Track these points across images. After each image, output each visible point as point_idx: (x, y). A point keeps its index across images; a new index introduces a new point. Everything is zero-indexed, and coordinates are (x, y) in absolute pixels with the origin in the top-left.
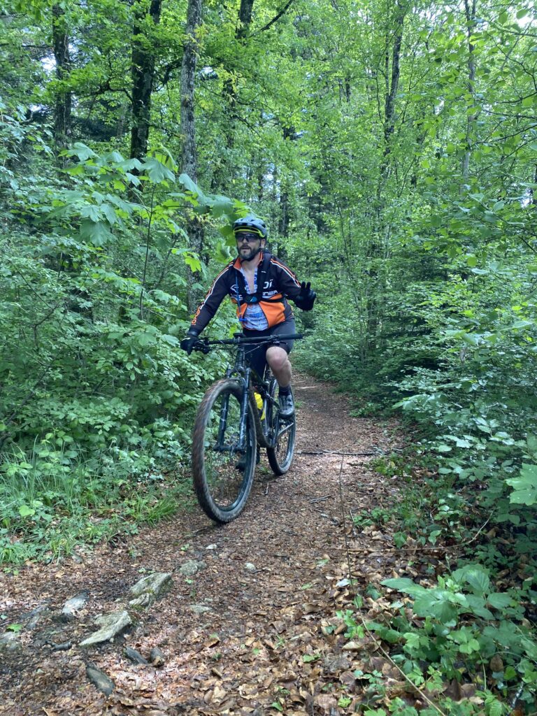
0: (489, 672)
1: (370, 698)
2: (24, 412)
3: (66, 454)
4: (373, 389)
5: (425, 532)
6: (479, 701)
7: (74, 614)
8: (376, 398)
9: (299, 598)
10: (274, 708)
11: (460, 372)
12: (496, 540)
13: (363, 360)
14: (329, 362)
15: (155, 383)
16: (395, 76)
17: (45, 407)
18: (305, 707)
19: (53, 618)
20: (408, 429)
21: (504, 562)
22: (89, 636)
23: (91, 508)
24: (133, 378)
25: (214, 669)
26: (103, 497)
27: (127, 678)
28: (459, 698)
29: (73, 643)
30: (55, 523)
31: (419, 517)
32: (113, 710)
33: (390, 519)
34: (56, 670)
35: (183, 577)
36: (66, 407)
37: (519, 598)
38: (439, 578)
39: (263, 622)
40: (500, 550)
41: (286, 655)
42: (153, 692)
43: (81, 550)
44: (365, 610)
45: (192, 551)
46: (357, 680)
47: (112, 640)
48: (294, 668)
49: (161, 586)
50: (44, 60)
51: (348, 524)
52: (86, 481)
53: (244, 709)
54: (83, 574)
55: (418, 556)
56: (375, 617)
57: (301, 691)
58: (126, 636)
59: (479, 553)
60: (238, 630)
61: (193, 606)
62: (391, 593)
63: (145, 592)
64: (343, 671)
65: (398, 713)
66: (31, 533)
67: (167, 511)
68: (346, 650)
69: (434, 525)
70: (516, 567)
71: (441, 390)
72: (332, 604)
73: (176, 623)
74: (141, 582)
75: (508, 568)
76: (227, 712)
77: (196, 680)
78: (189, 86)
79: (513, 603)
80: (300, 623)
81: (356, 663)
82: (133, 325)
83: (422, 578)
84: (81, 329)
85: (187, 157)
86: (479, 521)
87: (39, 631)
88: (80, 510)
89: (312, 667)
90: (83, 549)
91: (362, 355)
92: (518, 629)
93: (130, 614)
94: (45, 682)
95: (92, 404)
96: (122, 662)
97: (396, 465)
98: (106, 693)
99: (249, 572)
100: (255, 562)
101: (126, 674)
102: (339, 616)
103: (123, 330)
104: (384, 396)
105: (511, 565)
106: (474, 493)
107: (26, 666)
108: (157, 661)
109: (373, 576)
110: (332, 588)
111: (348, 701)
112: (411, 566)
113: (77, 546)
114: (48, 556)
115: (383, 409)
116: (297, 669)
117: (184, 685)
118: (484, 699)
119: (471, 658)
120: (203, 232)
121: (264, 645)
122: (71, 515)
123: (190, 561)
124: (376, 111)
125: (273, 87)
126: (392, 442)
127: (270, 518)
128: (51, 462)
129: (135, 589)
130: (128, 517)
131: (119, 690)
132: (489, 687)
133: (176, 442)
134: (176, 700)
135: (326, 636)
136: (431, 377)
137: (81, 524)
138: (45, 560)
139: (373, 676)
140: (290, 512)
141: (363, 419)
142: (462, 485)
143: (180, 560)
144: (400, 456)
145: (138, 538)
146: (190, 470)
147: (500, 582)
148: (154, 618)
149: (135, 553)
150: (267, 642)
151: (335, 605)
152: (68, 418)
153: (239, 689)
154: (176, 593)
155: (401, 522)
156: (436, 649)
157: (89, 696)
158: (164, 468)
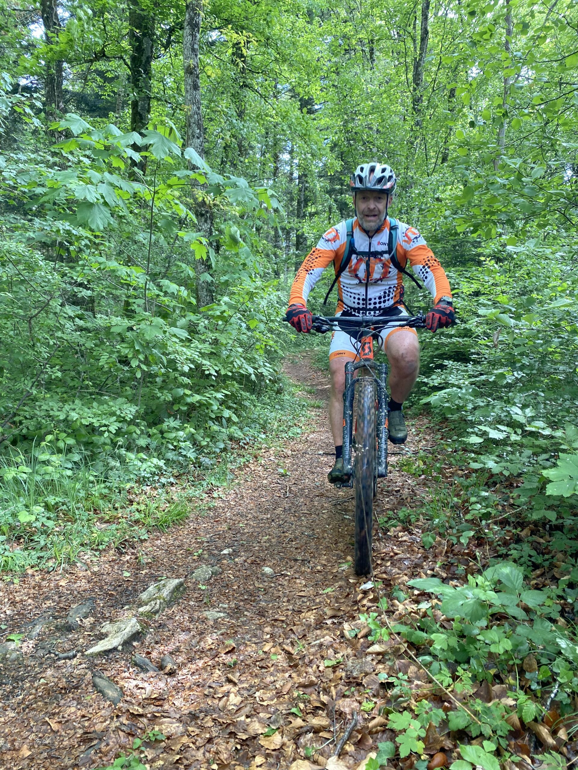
0: (522, 672)
1: (395, 701)
2: (22, 413)
3: (68, 457)
5: (455, 532)
6: (512, 703)
7: (79, 622)
9: (320, 602)
10: (293, 714)
11: (494, 365)
12: (530, 539)
15: (164, 381)
16: (424, 38)
17: (45, 407)
18: (326, 712)
19: (56, 627)
20: (438, 427)
21: (539, 560)
22: (96, 644)
23: (97, 514)
24: (139, 375)
25: (230, 676)
26: (110, 502)
27: (136, 686)
28: (490, 700)
29: (78, 651)
30: (57, 529)
31: (449, 517)
32: (121, 719)
33: (418, 520)
34: (60, 679)
35: (197, 583)
36: (67, 407)
37: (555, 597)
38: (470, 577)
39: (281, 627)
40: (535, 549)
41: (307, 660)
42: (164, 700)
43: (86, 557)
44: (390, 612)
45: (206, 556)
46: (382, 684)
47: (120, 648)
48: (315, 672)
49: (173, 592)
50: (32, 27)
52: (91, 485)
53: (261, 715)
54: (89, 582)
55: (448, 557)
56: (401, 620)
57: (321, 696)
58: (135, 644)
59: (512, 552)
60: (255, 636)
61: (207, 613)
62: (418, 595)
63: (156, 599)
64: (367, 674)
65: (425, 715)
66: (32, 540)
67: (179, 515)
68: (370, 653)
69: (465, 524)
70: (552, 566)
71: (472, 383)
72: (356, 608)
73: (189, 630)
74: (151, 589)
75: (543, 566)
76: (243, 718)
77: (210, 687)
78: (193, 50)
79: (548, 602)
80: (321, 628)
81: (381, 666)
82: (138, 318)
83: (452, 579)
84: (81, 323)
85: (193, 131)
86: (513, 520)
87: (41, 640)
88: (85, 516)
89: (334, 672)
90: (88, 555)
92: (554, 628)
93: (139, 622)
94: (48, 691)
95: (95, 404)
96: (131, 670)
97: (425, 463)
98: (114, 702)
99: (267, 577)
100: (272, 567)
101: (135, 683)
102: (362, 619)
103: (126, 323)
105: (547, 564)
106: (508, 491)
107: (28, 677)
108: (168, 668)
109: (399, 578)
110: (356, 591)
111: (372, 705)
112: (440, 567)
113: (82, 553)
114: (50, 564)
115: (411, 406)
116: (318, 674)
117: (197, 692)
118: (516, 700)
119: (503, 657)
120: (212, 214)
121: (283, 650)
122: (75, 521)
123: (204, 566)
124: (403, 78)
125: (288, 52)
126: (420, 441)
127: (289, 520)
128: (52, 466)
129: (144, 596)
130: (137, 522)
131: (128, 699)
132: (522, 688)
133: (188, 443)
134: (189, 708)
135: (348, 640)
136: (463, 371)
137: (85, 530)
138: (48, 568)
139: (398, 678)
140: (311, 514)
142: (495, 484)
143: (193, 565)
144: (429, 455)
145: (147, 544)
146: (203, 472)
147: (535, 582)
148: (165, 625)
149: (145, 560)
150: (286, 647)
151: (358, 609)
152: (69, 418)
153: (256, 695)
154: (189, 600)
155: (430, 522)
156: (465, 650)
157: (95, 705)
158: (175, 471)
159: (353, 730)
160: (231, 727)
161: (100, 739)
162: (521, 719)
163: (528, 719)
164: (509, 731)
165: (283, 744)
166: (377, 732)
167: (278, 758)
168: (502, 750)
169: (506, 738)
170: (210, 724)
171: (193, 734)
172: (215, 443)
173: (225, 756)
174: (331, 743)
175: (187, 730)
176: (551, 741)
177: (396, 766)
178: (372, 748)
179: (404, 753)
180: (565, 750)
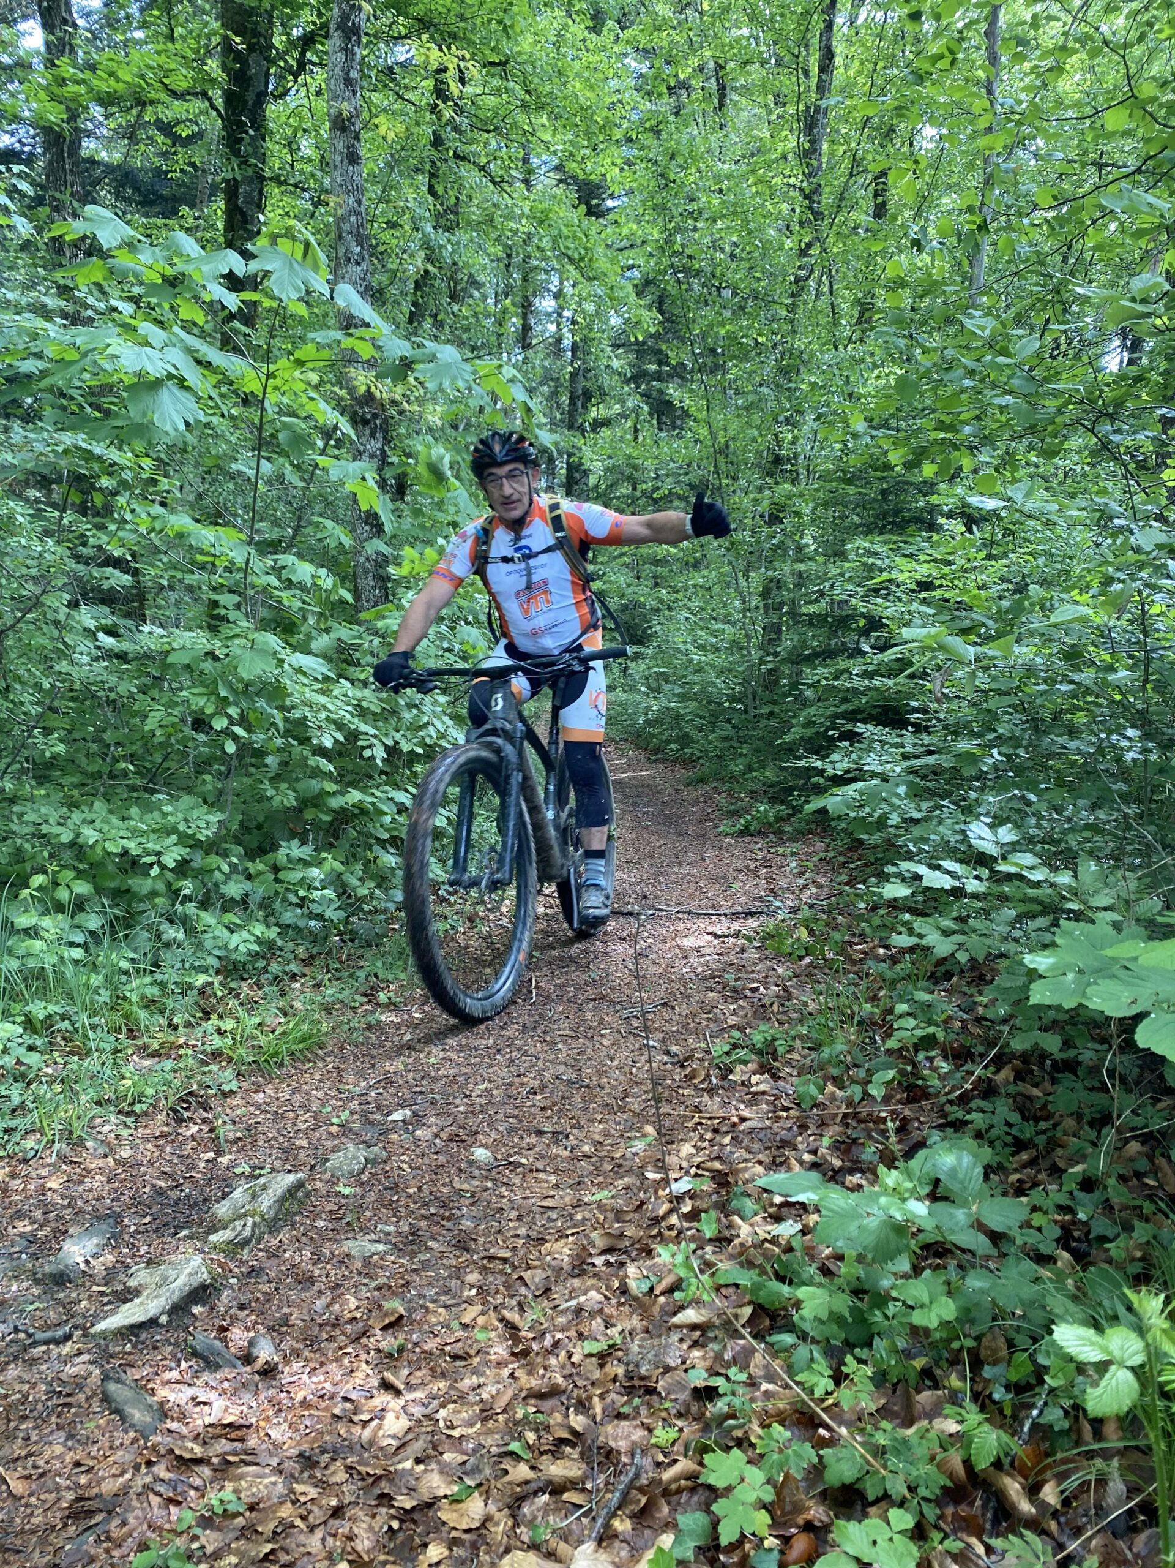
0: (977, 1364)
1: (720, 1425)
3: (78, 919)
4: (770, 774)
5: (862, 1073)
6: (953, 1427)
7: (82, 1266)
8: (779, 794)
9: (584, 1219)
10: (511, 1454)
12: (1013, 1089)
13: (753, 712)
14: (678, 718)
15: (284, 764)
16: (825, 68)
17: (30, 817)
18: (579, 1449)
19: (33, 1276)
20: (842, 859)
21: (1028, 1131)
22: (113, 1312)
23: (135, 1038)
24: (230, 748)
25: (388, 1375)
26: (162, 1013)
27: (193, 1399)
28: (910, 1425)
29: (76, 1327)
30: (49, 1070)
31: (854, 1044)
32: (155, 1469)
33: (791, 1049)
34: (34, 1386)
35: (333, 1181)
36: (76, 817)
37: (1052, 1208)
39: (502, 1272)
40: (1021, 1110)
41: (548, 1341)
42: (248, 1427)
43: (107, 1128)
44: (723, 1241)
45: (357, 1126)
46: (696, 1390)
47: (164, 1319)
48: (563, 1367)
49: (281, 1201)
50: (22, 26)
51: (702, 1060)
52: (124, 978)
53: (447, 1457)
54: (109, 1180)
55: (847, 1125)
56: (743, 1257)
57: (572, 1417)
58: (196, 1310)
59: (975, 1116)
60: (447, 1291)
61: (350, 1243)
62: (782, 1205)
63: (245, 1215)
64: (668, 1369)
65: (775, 1456)
67: (304, 1041)
68: (677, 1326)
69: (884, 1058)
70: (1053, 1144)
71: (911, 771)
72: (654, 1232)
73: (311, 1280)
74: (236, 1194)
75: (1035, 1146)
76: (408, 1464)
77: (346, 1399)
78: (348, 81)
79: (1038, 1220)
80: (582, 1274)
81: (697, 1353)
82: (228, 633)
83: (852, 1172)
84: (109, 642)
85: (348, 250)
86: (981, 1049)
88: (109, 1042)
89: (602, 1366)
90: (111, 1125)
91: (749, 702)
93: (208, 1263)
95: (134, 811)
96: (184, 1365)
97: (811, 932)
98: (143, 1433)
99: (479, 1168)
100: (494, 1146)
101: (190, 1392)
102: (664, 1254)
103: (204, 643)
104: (793, 789)
105: (1041, 1140)
106: (973, 990)
108: (262, 1361)
109: (746, 1169)
110: (657, 1198)
111: (673, 1434)
112: (829, 1148)
113: (99, 1121)
114: (30, 1143)
115: (790, 816)
116: (569, 1369)
117: (319, 1410)
118: (962, 1423)
119: (937, 1335)
120: (385, 421)
121: (502, 1320)
122: (89, 1052)
123: (351, 1146)
125: (548, 88)
126: (805, 887)
127: (531, 1051)
128: (43, 939)
129: (222, 1210)
130: (216, 1055)
131: (174, 1425)
132: (975, 1397)
133: (328, 891)
134: (299, 1443)
135: (636, 1299)
136: (893, 746)
137: (108, 1073)
138: (24, 1151)
139: (728, 1379)
140: (577, 1038)
141: (747, 839)
142: (948, 976)
143: (329, 1144)
144: (820, 915)
145: (237, 1101)
146: (359, 952)
147: (1017, 1176)
148: (262, 1269)
149: (230, 1132)
150: (507, 1314)
151: (660, 1234)
152: (80, 840)
153: (439, 1416)
154: (314, 1217)
155: (814, 1054)
156: (865, 1320)
157: (104, 1441)
158: (300, 950)
159: (630, 1486)
160: (383, 1484)
161: (109, 1512)
162: (967, 1463)
163: (982, 1463)
164: (943, 1488)
165: (487, 1519)
166: (679, 1491)
167: (474, 1547)
168: (927, 1527)
169: (938, 1502)
170: (341, 1476)
171: (303, 1499)
172: (386, 891)
173: (367, 1544)
174: (585, 1515)
175: (292, 1491)
176: (1026, 1507)
177: (713, 1561)
178: (667, 1525)
179: (727, 1535)
180: (1053, 1526)
